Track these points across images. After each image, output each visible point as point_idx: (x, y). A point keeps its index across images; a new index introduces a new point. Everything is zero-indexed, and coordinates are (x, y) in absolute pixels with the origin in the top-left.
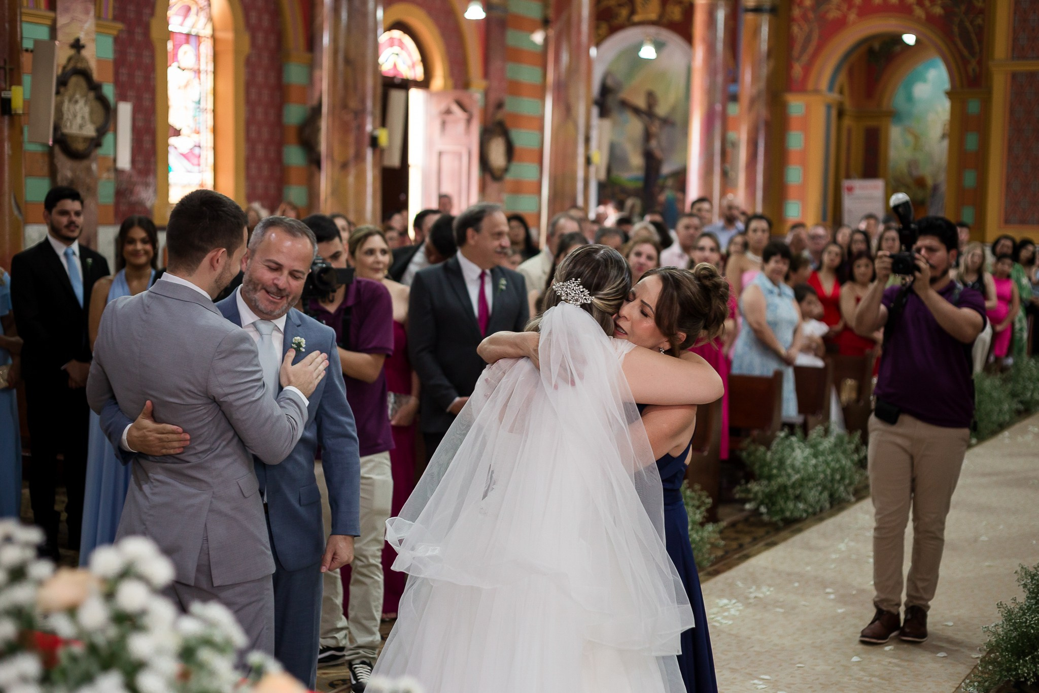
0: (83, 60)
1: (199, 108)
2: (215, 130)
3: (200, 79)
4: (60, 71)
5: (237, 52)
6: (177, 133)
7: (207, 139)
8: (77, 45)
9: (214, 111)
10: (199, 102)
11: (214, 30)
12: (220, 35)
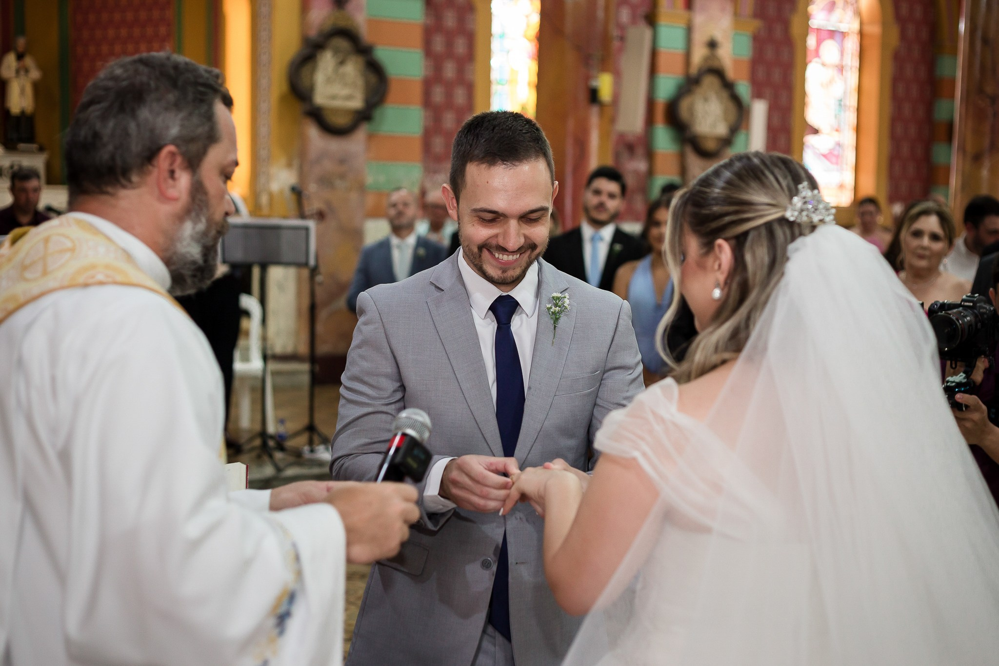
0: (718, 59)
1: (840, 105)
2: (858, 129)
3: (842, 74)
4: (694, 70)
5: (884, 45)
6: (816, 131)
7: (849, 138)
8: (712, 45)
9: (859, 110)
10: (841, 100)
11: (861, 24)
12: (868, 29)
